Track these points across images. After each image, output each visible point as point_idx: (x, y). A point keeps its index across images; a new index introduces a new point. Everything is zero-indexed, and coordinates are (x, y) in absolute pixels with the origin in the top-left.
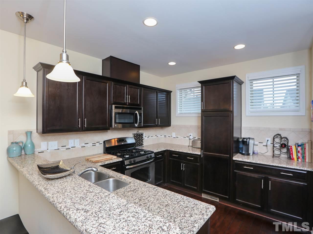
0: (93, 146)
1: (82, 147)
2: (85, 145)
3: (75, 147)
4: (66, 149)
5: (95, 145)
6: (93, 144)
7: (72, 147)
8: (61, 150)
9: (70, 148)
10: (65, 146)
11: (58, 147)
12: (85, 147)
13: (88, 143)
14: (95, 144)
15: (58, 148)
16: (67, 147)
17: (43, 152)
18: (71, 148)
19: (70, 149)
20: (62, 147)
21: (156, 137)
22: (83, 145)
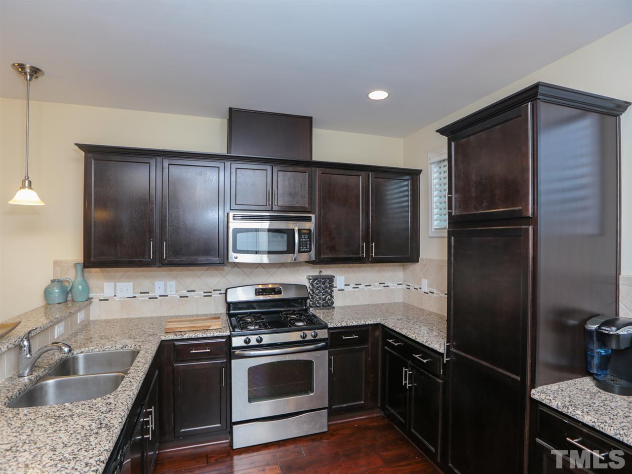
0: (204, 296)
1: (180, 297)
2: (188, 294)
3: (167, 296)
4: (149, 298)
5: (211, 296)
6: (204, 293)
7: (160, 296)
8: (140, 299)
9: (156, 296)
10: (148, 293)
11: (134, 293)
12: (187, 297)
13: (194, 291)
14: (211, 292)
15: (135, 295)
16: (151, 295)
17: (108, 300)
18: (159, 298)
19: (157, 298)
20: (141, 293)
21: (381, 287)
22: (185, 293)
